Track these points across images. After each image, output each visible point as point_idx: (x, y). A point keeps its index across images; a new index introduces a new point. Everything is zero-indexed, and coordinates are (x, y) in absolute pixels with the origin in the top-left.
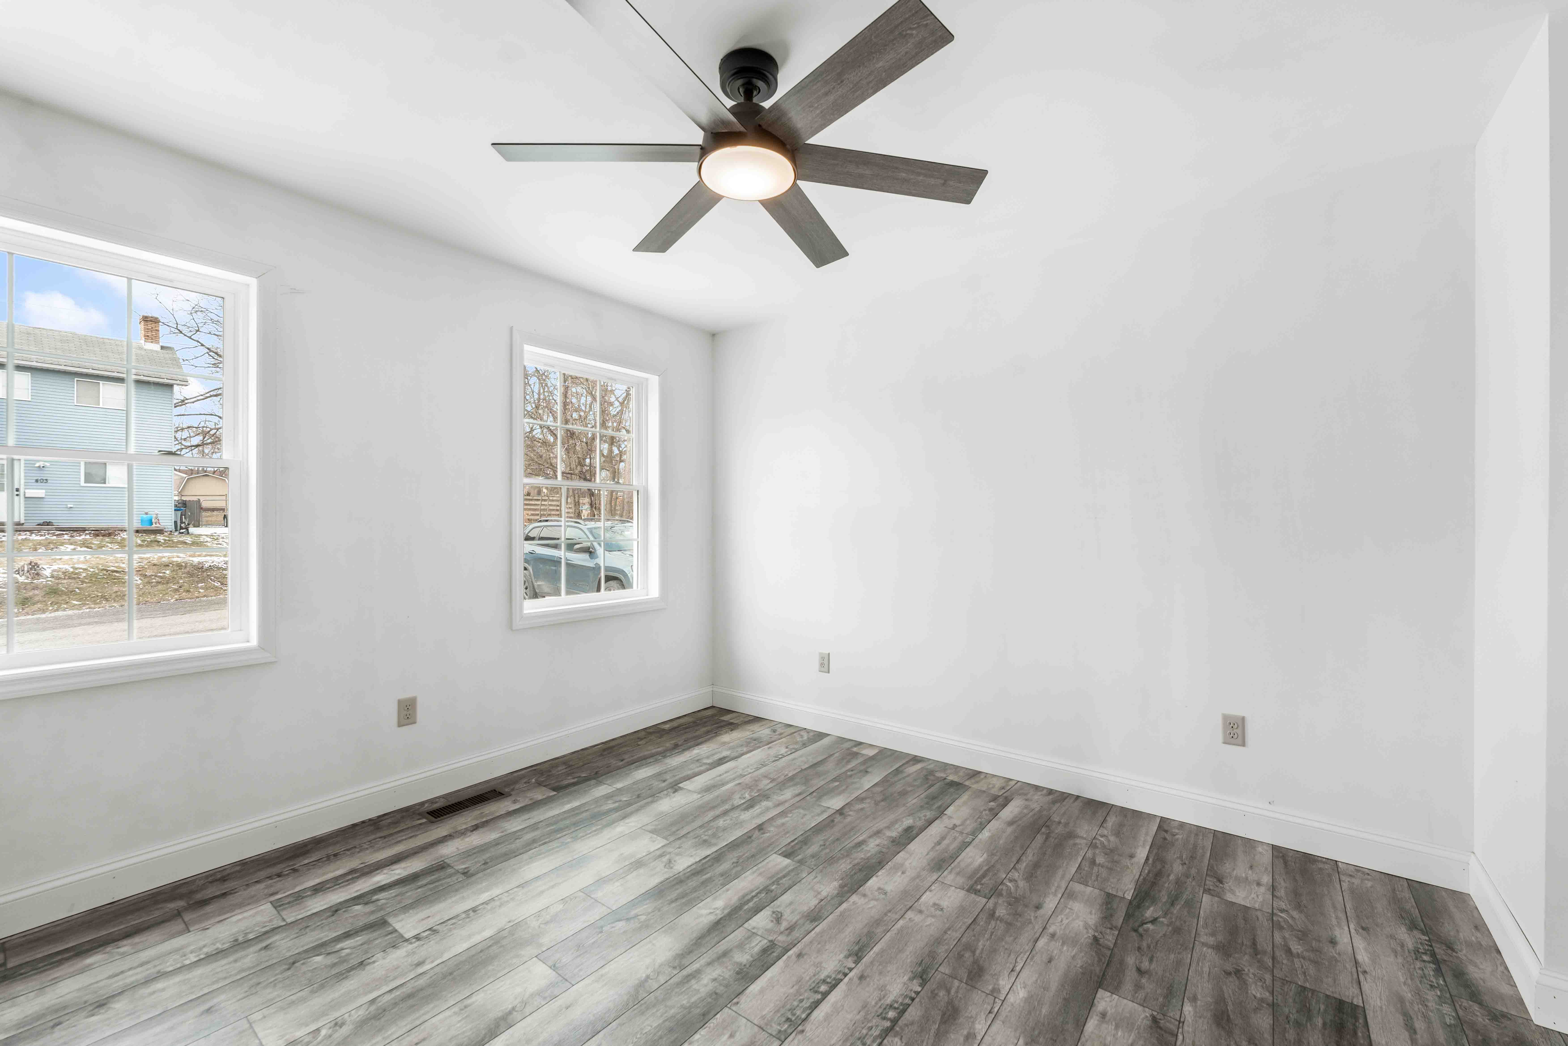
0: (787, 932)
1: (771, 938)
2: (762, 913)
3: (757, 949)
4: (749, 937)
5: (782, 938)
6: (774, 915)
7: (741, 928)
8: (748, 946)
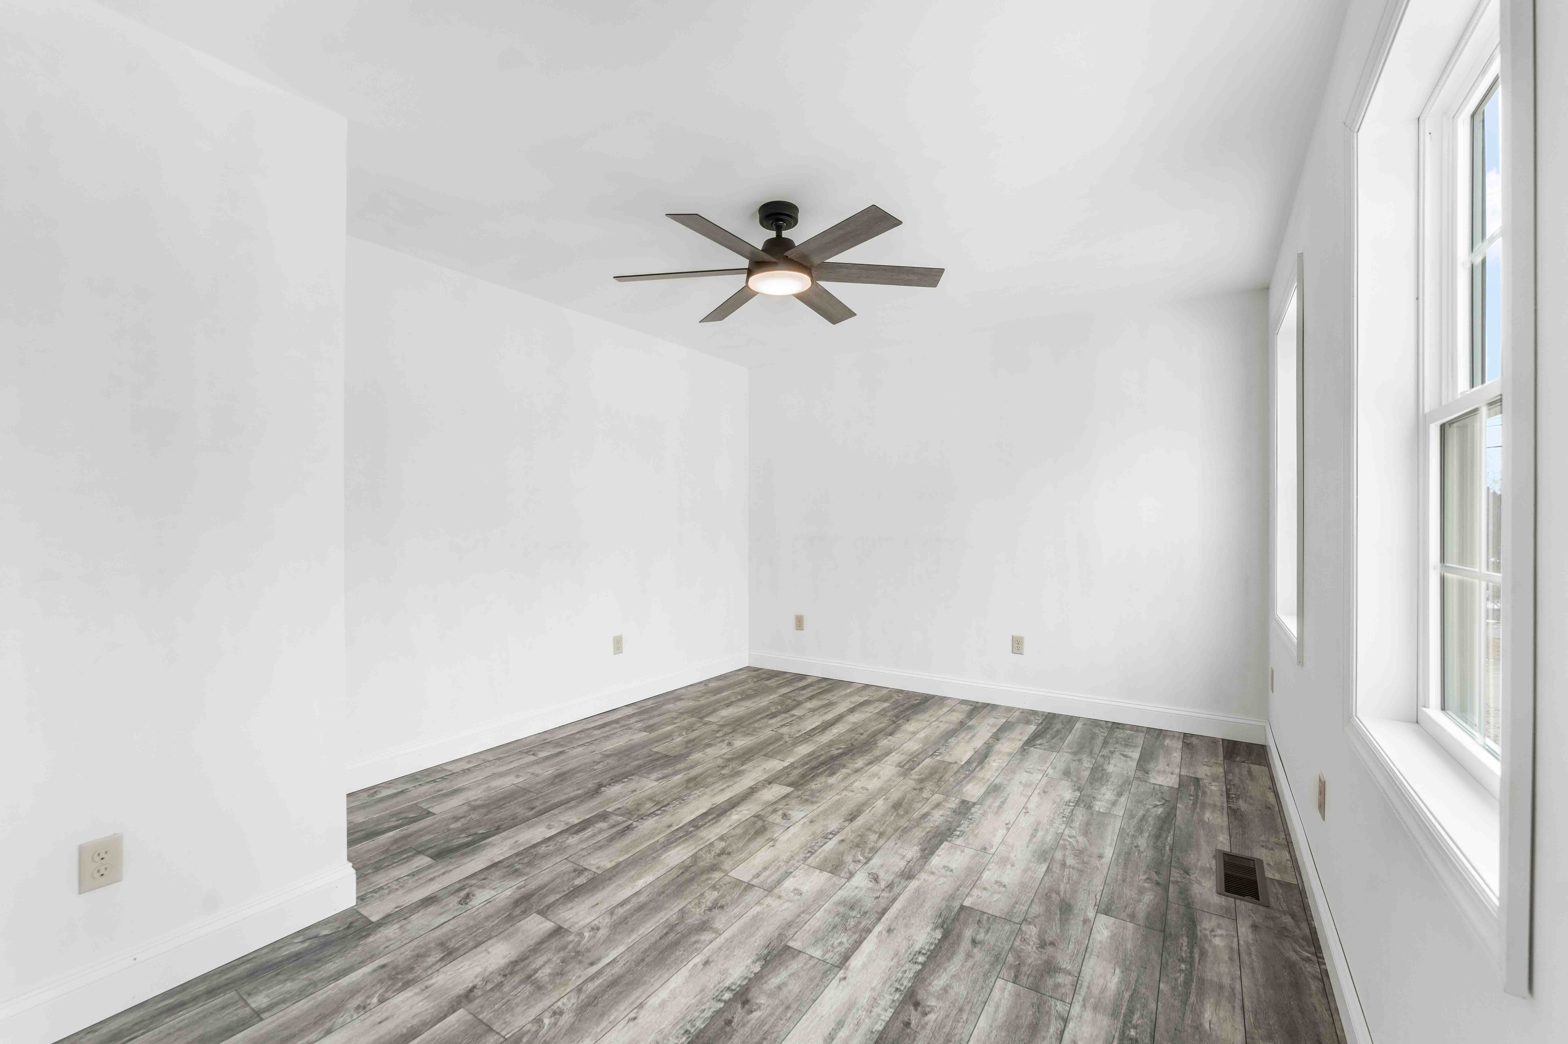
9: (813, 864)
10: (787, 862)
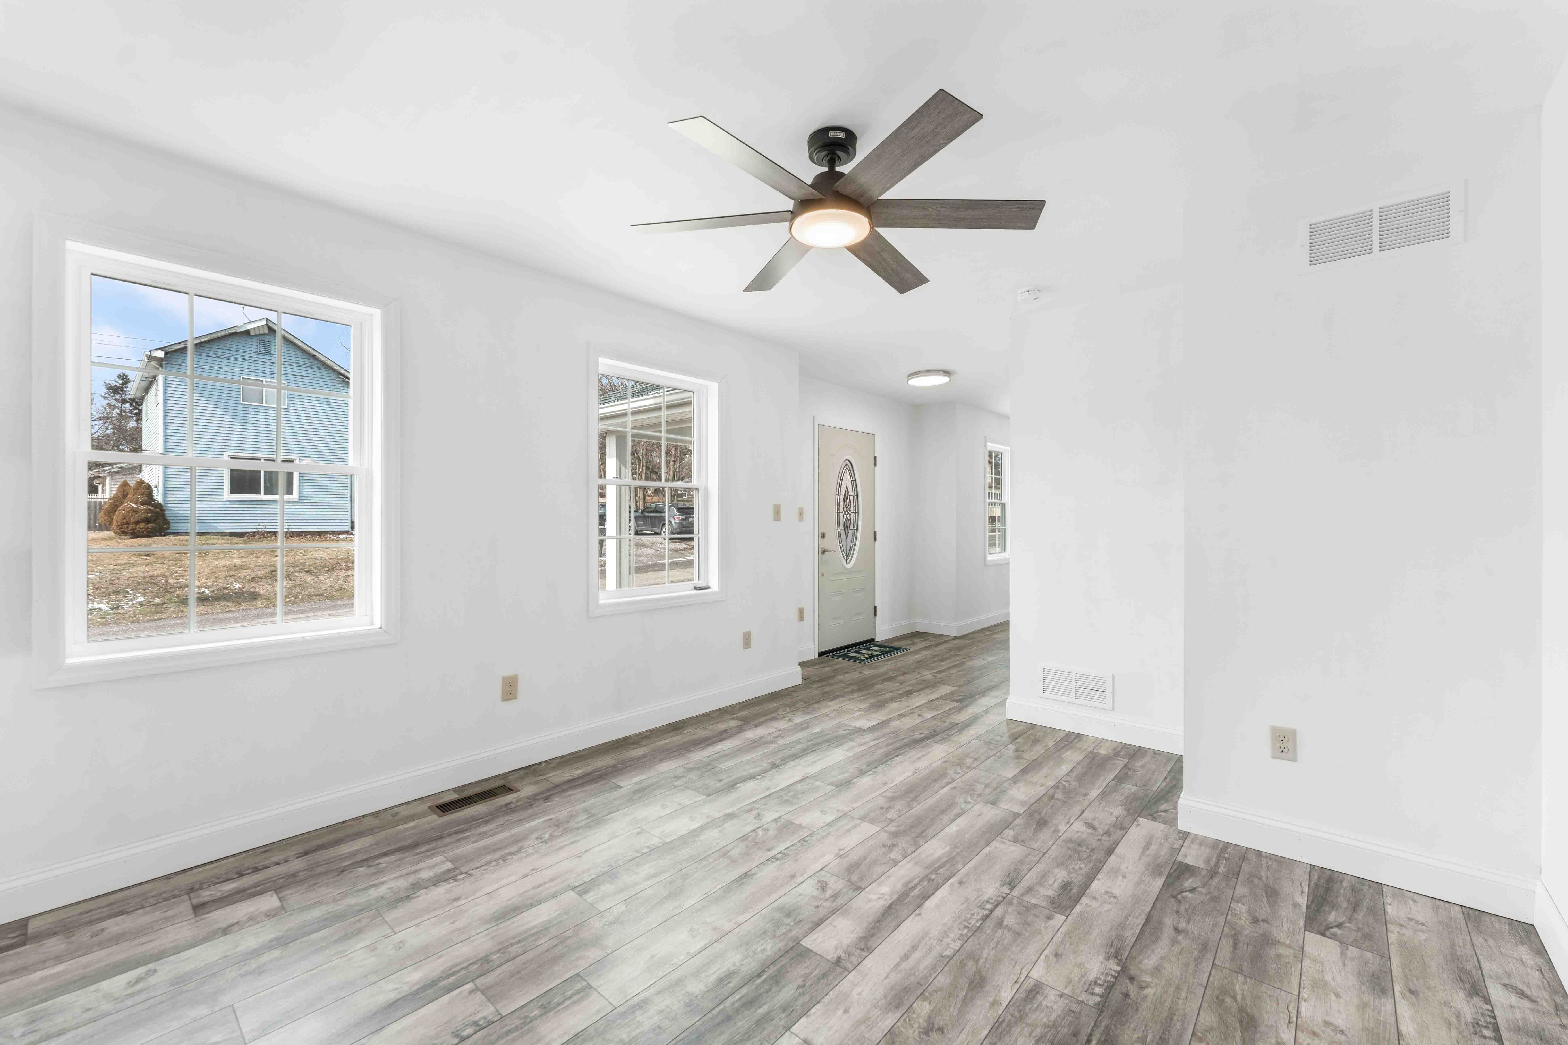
9: (806, 830)
10: (829, 834)
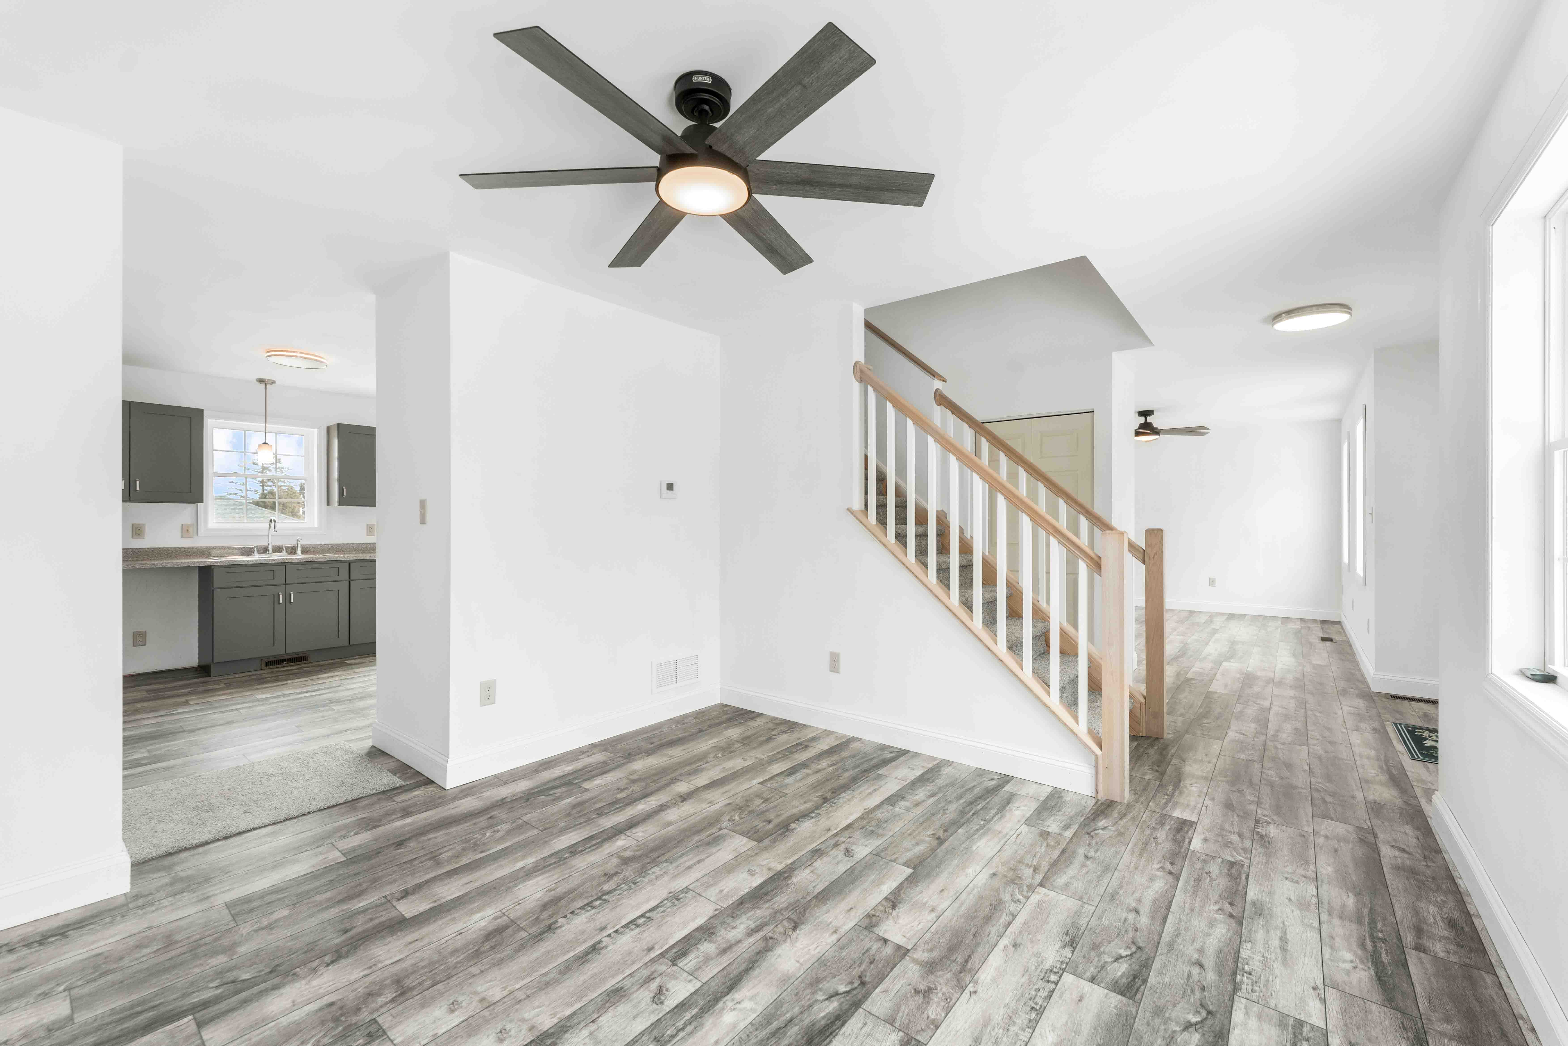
0: (655, 975)
1: (675, 968)
2: (676, 1002)
3: (691, 956)
4: (697, 969)
5: (663, 968)
6: (663, 998)
7: (704, 981)
8: (700, 960)
